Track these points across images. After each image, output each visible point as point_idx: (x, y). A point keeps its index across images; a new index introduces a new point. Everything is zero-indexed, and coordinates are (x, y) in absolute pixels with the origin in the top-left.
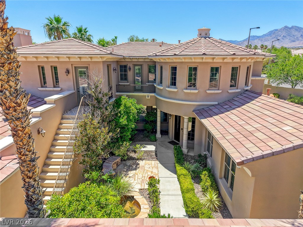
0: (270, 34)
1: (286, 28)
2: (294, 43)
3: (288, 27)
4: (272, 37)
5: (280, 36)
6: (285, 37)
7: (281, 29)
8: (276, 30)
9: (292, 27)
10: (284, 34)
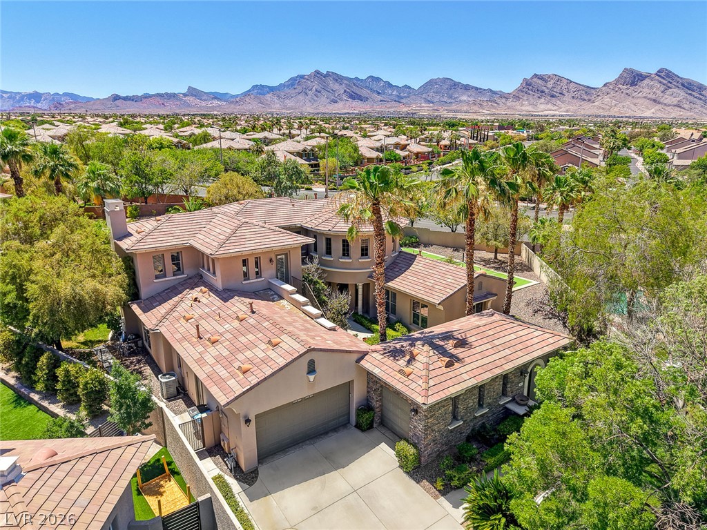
0: (292, 85)
1: (318, 75)
2: (336, 105)
3: (321, 74)
4: (297, 91)
5: (311, 90)
6: (320, 92)
7: (309, 76)
8: (302, 77)
9: (328, 75)
10: (316, 86)
